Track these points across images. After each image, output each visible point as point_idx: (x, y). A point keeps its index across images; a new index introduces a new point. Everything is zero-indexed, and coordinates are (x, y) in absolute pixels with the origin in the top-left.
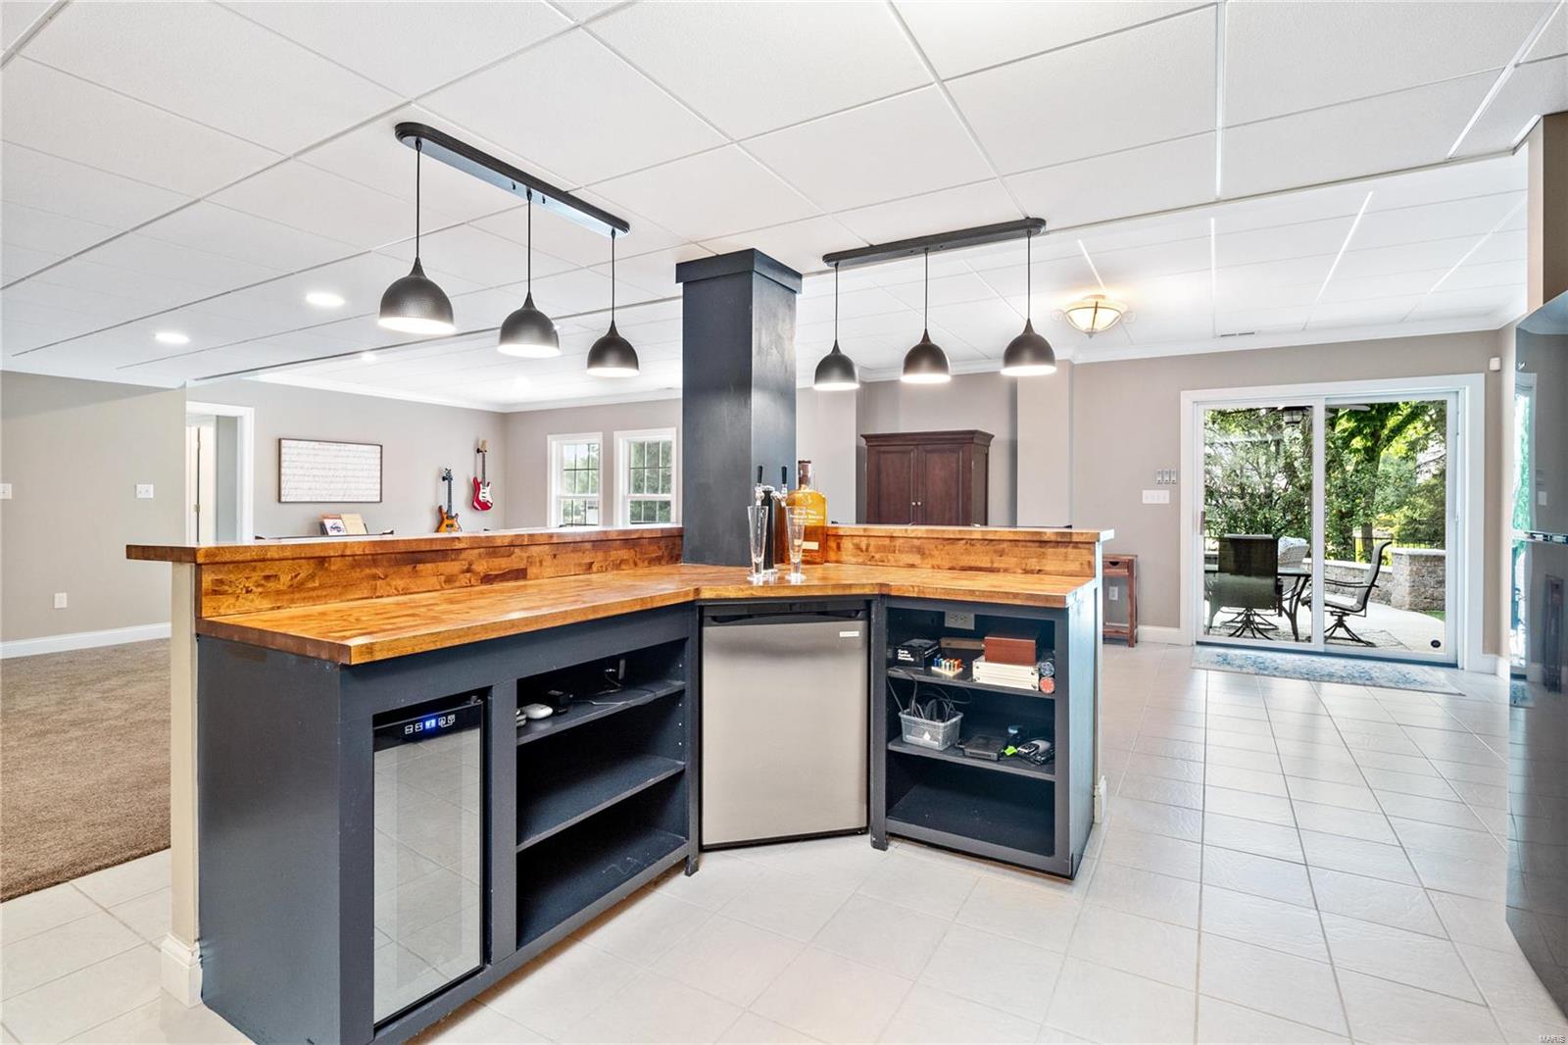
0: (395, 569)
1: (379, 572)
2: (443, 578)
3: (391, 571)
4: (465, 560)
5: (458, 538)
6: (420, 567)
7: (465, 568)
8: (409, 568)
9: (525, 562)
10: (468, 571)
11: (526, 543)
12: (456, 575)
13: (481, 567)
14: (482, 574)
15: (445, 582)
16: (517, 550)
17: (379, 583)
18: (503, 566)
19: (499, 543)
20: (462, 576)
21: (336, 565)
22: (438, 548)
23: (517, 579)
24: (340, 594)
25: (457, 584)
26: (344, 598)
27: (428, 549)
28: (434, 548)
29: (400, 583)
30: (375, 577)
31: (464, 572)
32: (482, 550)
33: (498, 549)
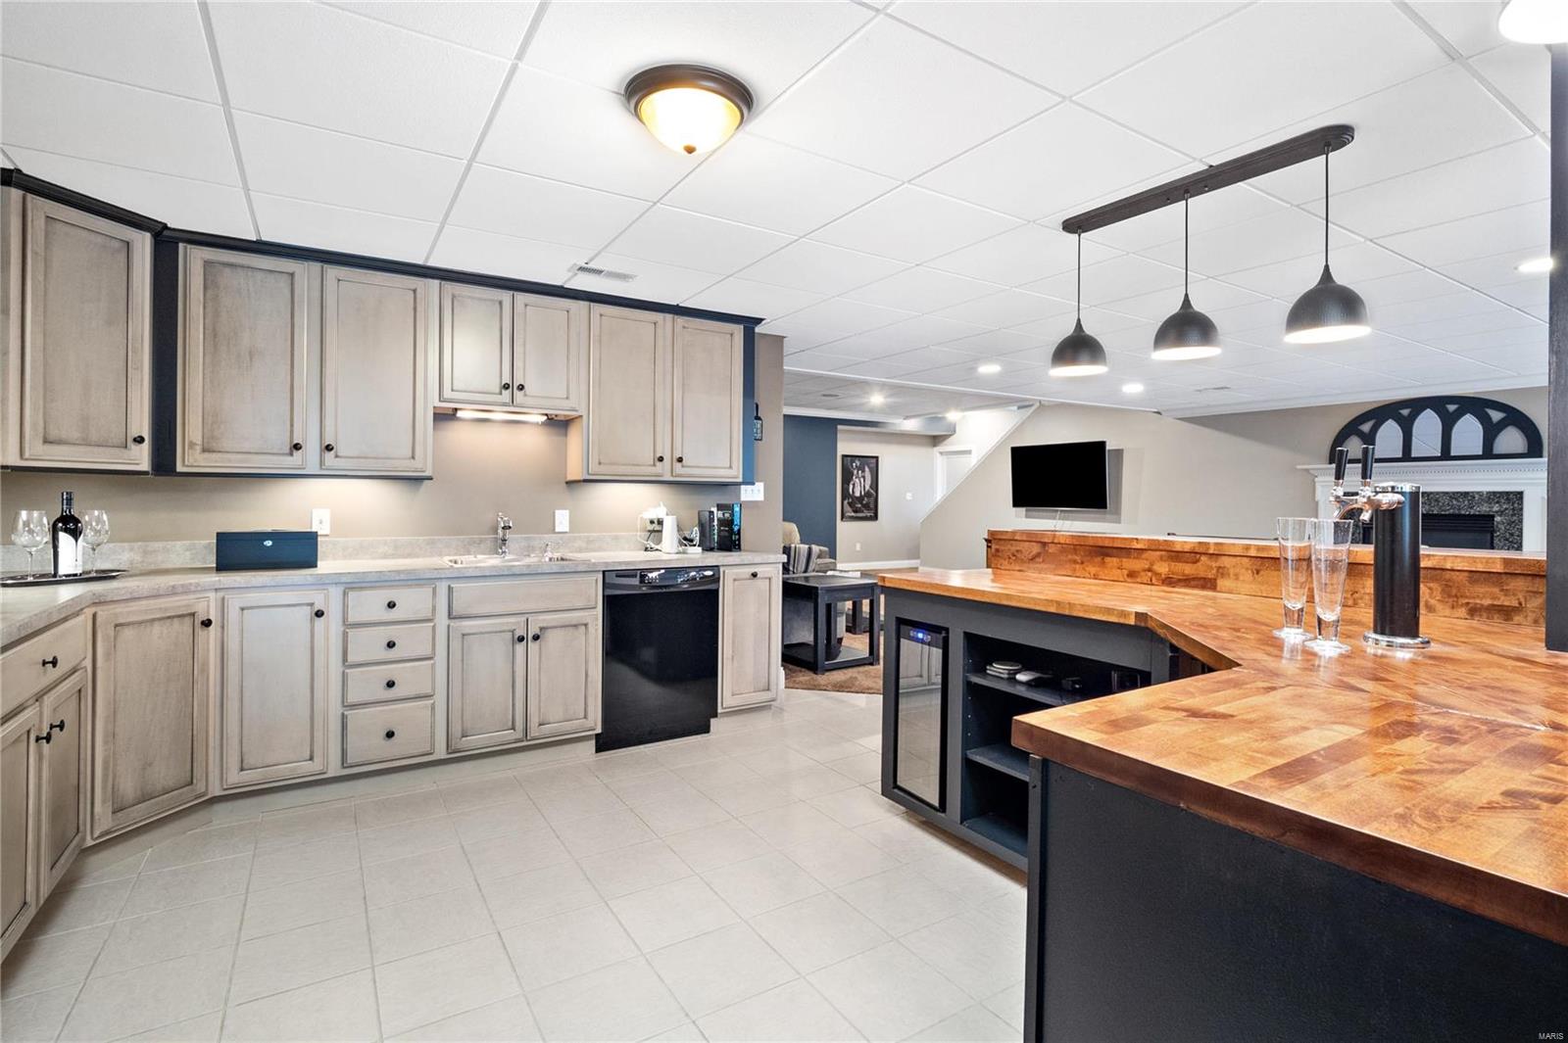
0: (1089, 558)
1: (1078, 558)
2: (1126, 572)
3: (1085, 559)
4: (1147, 560)
5: (1137, 539)
6: (1108, 560)
7: (1147, 566)
8: (1099, 559)
9: (1214, 571)
10: (1149, 570)
11: (1211, 552)
12: (1138, 572)
13: (1163, 568)
14: (1163, 576)
15: (1128, 576)
16: (1203, 558)
17: (1078, 566)
18: (1186, 572)
19: (1178, 548)
20: (1143, 574)
21: (1052, 549)
22: (1119, 546)
23: (1203, 587)
24: (1055, 569)
25: (1139, 580)
26: (1057, 572)
27: (1111, 545)
28: (1115, 545)
29: (1093, 570)
30: (1075, 562)
31: (1145, 570)
32: (1163, 553)
33: (1180, 554)
